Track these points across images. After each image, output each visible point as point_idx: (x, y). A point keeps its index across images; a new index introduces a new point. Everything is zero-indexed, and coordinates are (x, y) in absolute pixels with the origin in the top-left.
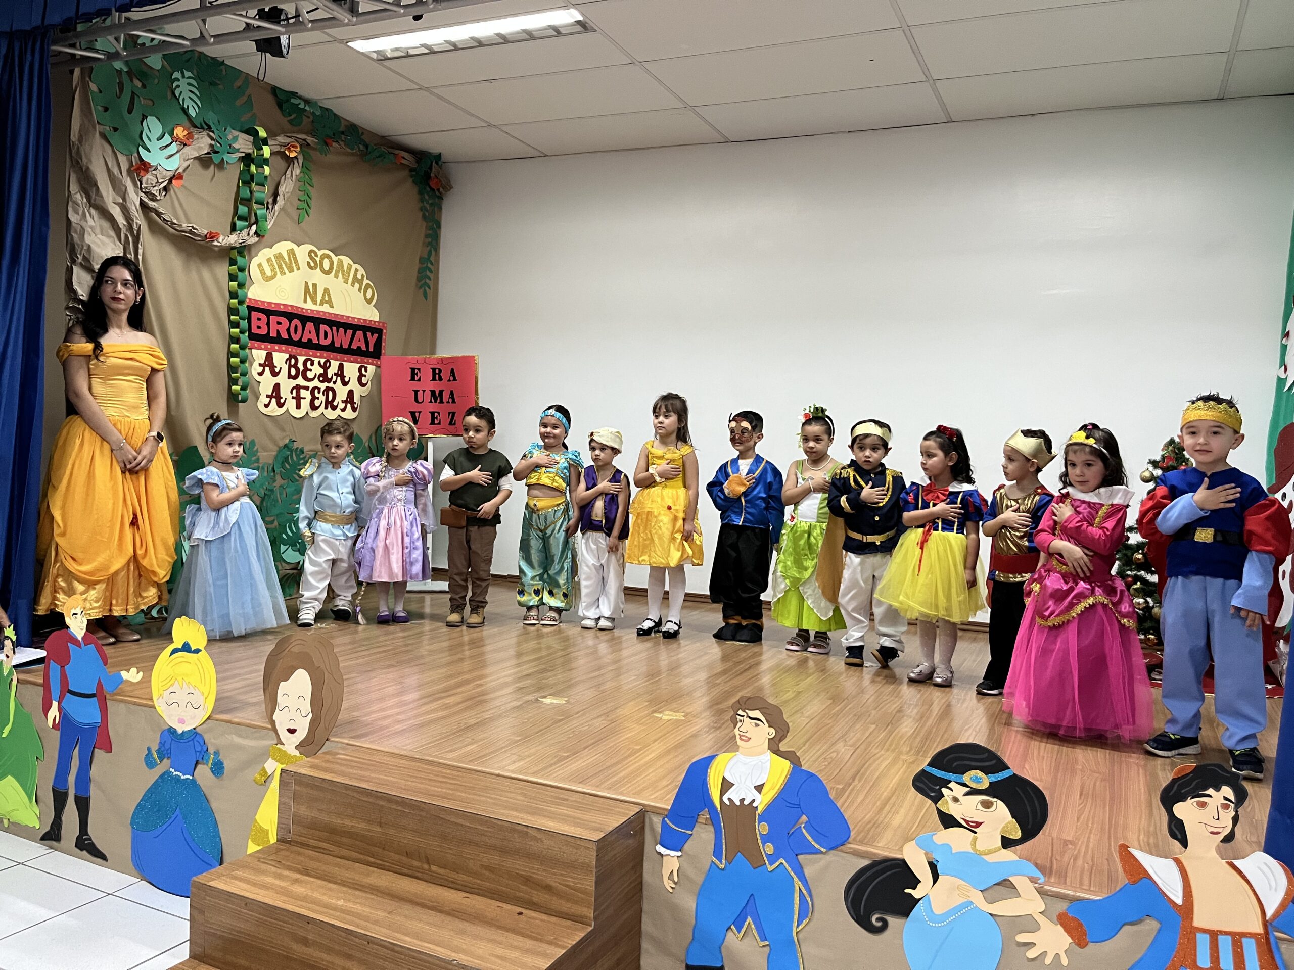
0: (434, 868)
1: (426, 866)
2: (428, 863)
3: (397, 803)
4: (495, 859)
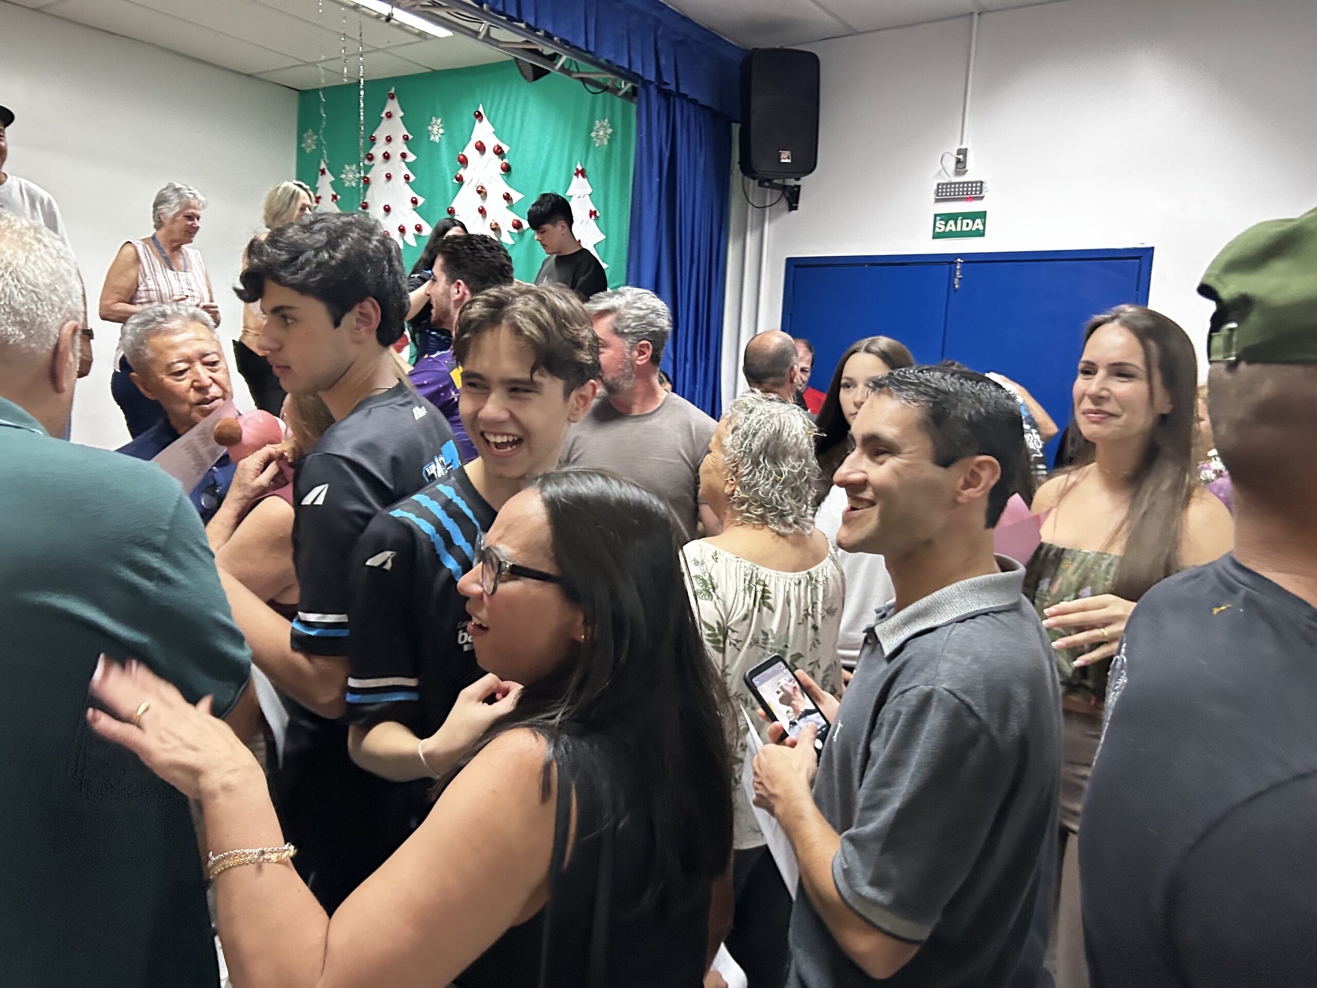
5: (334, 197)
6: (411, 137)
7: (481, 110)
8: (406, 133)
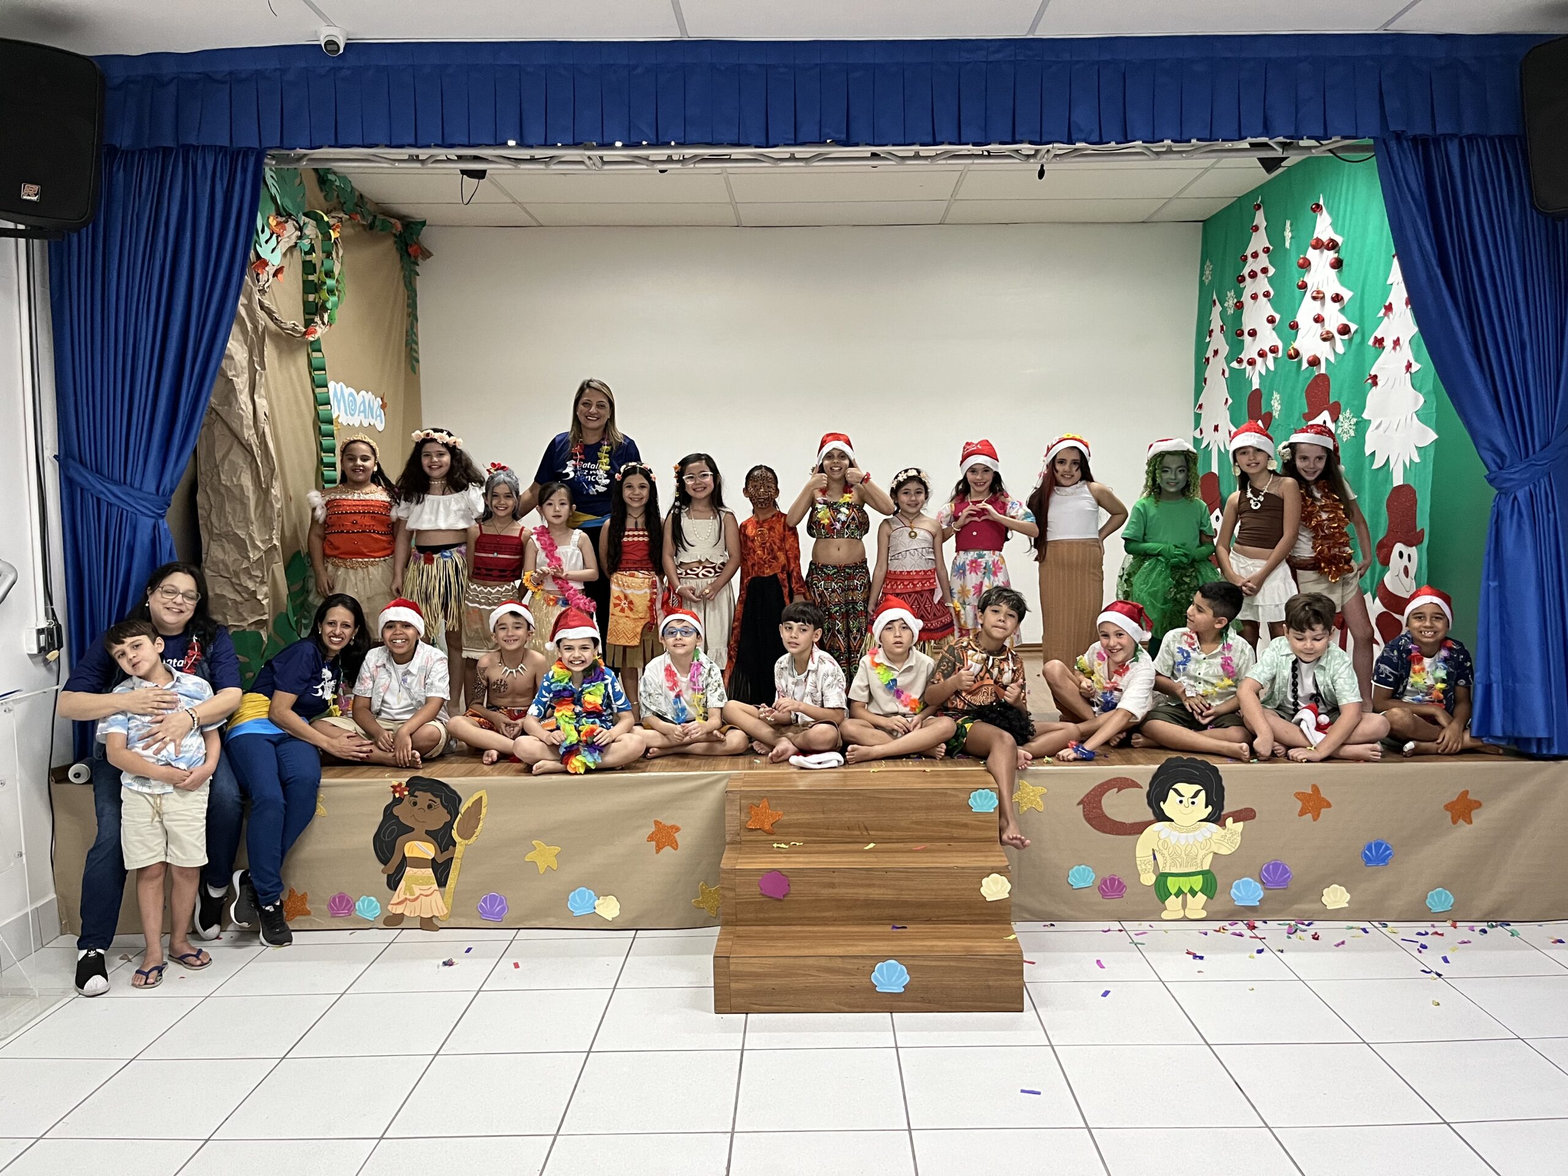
0: (871, 833)
1: (865, 833)
2: (867, 829)
3: (838, 794)
4: (921, 816)
5: (1222, 327)
6: (1271, 248)
7: (1321, 203)
8: (1268, 245)
